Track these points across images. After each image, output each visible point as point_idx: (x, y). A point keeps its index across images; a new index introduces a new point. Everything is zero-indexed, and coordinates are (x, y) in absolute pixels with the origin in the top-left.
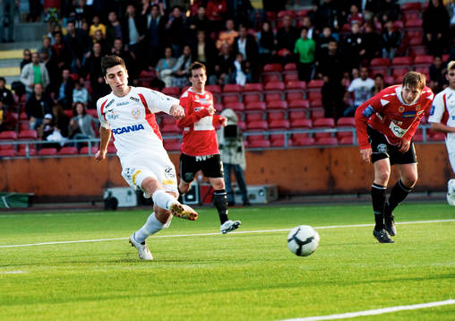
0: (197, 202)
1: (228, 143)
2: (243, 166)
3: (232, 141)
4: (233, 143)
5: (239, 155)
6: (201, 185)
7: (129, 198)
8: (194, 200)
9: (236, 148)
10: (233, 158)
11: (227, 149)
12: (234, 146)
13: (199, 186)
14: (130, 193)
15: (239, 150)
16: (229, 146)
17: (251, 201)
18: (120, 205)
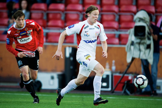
0: (110, 89)
1: (138, 41)
2: (151, 61)
3: (141, 39)
4: (143, 41)
5: (148, 51)
6: (114, 74)
7: (52, 81)
8: (107, 87)
9: (146, 46)
10: (142, 53)
11: (137, 46)
12: (143, 44)
13: (112, 75)
14: (52, 78)
15: (148, 47)
16: (139, 44)
17: (158, 92)
18: (44, 87)
